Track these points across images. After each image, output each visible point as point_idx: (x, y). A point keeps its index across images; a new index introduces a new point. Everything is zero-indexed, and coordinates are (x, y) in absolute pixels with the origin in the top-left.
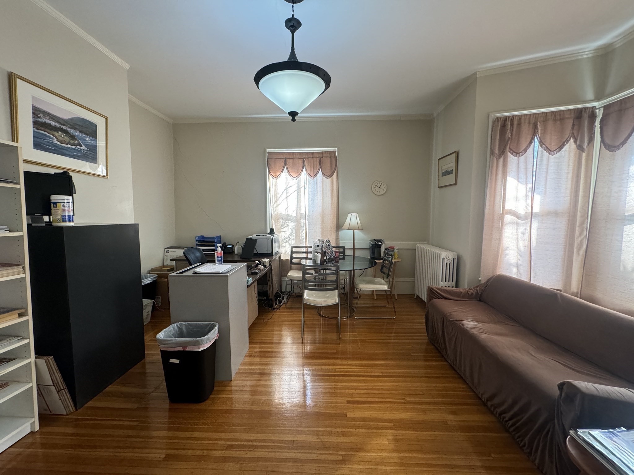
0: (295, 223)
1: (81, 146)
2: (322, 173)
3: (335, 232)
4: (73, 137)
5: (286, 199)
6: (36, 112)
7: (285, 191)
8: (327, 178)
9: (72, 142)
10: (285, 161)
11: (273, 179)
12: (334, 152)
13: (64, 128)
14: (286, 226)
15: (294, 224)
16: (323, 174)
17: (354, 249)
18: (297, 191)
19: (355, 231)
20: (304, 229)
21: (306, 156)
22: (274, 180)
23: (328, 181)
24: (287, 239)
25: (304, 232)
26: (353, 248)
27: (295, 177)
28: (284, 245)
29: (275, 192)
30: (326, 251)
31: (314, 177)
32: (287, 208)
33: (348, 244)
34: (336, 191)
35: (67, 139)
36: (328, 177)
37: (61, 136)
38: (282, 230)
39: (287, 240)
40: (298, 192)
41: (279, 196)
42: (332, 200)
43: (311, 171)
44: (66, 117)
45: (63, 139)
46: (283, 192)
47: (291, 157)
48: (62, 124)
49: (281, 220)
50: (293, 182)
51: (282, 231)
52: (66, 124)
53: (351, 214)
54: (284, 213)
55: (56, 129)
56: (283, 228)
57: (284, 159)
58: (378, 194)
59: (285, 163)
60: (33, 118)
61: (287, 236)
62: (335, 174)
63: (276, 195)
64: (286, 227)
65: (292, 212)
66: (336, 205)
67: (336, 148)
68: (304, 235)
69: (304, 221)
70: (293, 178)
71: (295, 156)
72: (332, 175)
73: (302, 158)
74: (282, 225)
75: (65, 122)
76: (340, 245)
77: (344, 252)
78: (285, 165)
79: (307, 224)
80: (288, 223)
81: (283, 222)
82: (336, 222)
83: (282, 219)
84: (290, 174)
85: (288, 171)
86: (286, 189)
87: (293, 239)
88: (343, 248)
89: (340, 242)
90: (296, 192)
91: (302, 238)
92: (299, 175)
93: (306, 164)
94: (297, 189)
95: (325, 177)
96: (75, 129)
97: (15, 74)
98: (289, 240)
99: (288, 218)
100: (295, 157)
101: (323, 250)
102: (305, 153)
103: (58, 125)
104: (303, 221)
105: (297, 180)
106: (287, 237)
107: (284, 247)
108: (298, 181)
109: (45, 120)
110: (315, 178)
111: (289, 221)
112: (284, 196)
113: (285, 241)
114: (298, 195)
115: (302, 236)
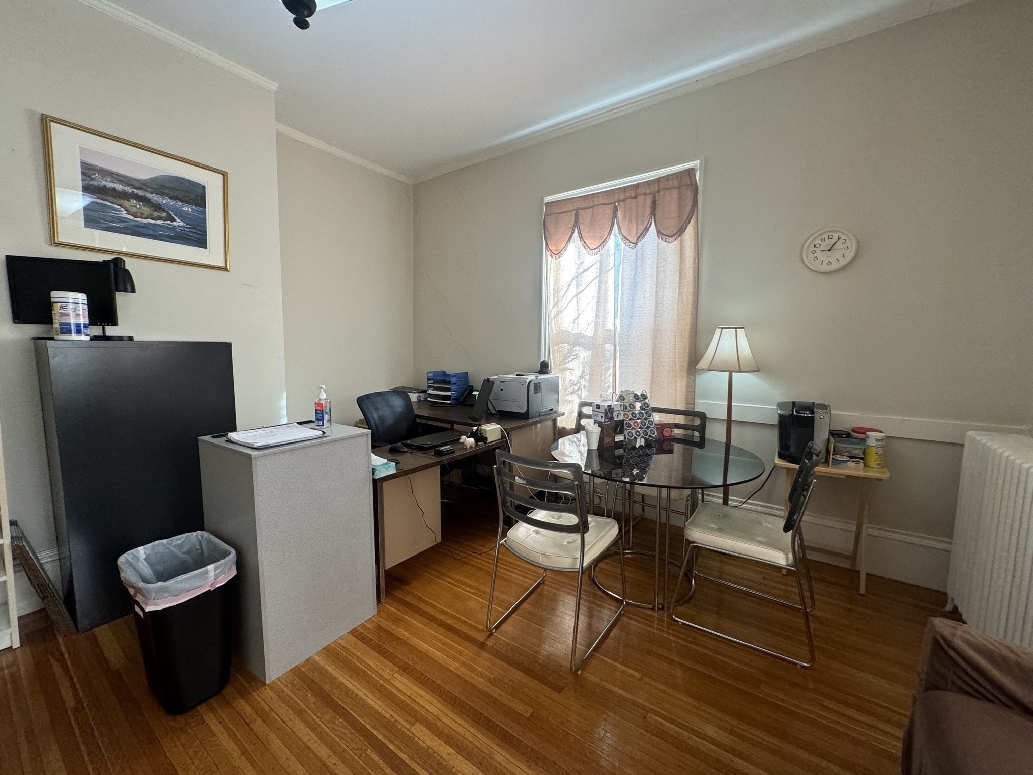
0: (590, 352)
1: (173, 220)
2: (655, 230)
3: (685, 375)
4: (158, 207)
5: (575, 297)
6: (87, 170)
7: (574, 281)
8: (669, 242)
9: (156, 214)
10: (577, 216)
11: (552, 257)
12: (690, 172)
13: (141, 193)
14: (573, 357)
15: (587, 354)
16: (659, 233)
17: (729, 421)
18: (598, 278)
19: (733, 373)
20: (611, 365)
21: (622, 197)
22: (553, 261)
23: (672, 247)
24: (575, 385)
25: (611, 371)
26: (726, 418)
27: (594, 249)
28: (569, 398)
29: (555, 285)
30: (622, 421)
31: (636, 244)
32: (577, 319)
33: (715, 408)
34: (691, 271)
35: (146, 210)
36: (671, 239)
37: (136, 207)
38: (567, 366)
39: (575, 387)
40: (600, 282)
41: (561, 294)
42: (680, 294)
43: (629, 230)
44: (144, 175)
45: (139, 211)
46: (570, 284)
47: (588, 206)
48: (136, 188)
49: (566, 345)
50: (590, 259)
51: (566, 369)
52: (144, 187)
53: (722, 328)
54: (570, 330)
55: (125, 196)
56: (569, 362)
57: (575, 212)
58: (825, 268)
59: (575, 222)
60: (82, 180)
61: (575, 378)
62: (690, 229)
63: (557, 291)
64: (573, 359)
65: (586, 327)
66: (690, 306)
67: (698, 161)
68: (611, 379)
69: (612, 347)
70: (591, 252)
71: (596, 199)
72: (681, 231)
73: (612, 204)
74: (566, 356)
75: (143, 184)
76: (698, 409)
77: (702, 429)
78: (576, 225)
79: (618, 354)
80: (578, 352)
81: (568, 349)
82: (687, 351)
83: (568, 343)
84: (585, 245)
85: (581, 237)
86: (577, 277)
87: (584, 387)
88: (702, 416)
89: (696, 401)
90: (596, 280)
91: (607, 385)
92: (604, 242)
93: (620, 214)
94: (598, 274)
95: (662, 239)
96: (162, 194)
97: (47, 116)
98: (579, 388)
99: (577, 340)
100: (596, 203)
101: (612, 418)
102: (619, 189)
103: (129, 190)
104: (609, 347)
105: (599, 254)
106: (576, 382)
107: (570, 402)
108: (601, 255)
109: (104, 183)
110: (639, 245)
111: (581, 348)
112: (572, 291)
113: (571, 390)
114: (600, 288)
115: (607, 381)
